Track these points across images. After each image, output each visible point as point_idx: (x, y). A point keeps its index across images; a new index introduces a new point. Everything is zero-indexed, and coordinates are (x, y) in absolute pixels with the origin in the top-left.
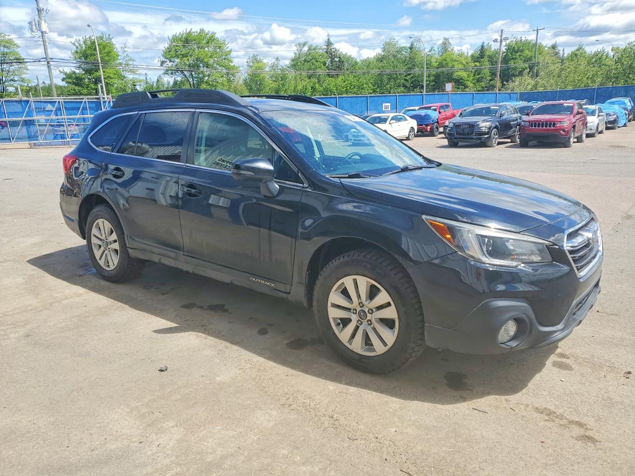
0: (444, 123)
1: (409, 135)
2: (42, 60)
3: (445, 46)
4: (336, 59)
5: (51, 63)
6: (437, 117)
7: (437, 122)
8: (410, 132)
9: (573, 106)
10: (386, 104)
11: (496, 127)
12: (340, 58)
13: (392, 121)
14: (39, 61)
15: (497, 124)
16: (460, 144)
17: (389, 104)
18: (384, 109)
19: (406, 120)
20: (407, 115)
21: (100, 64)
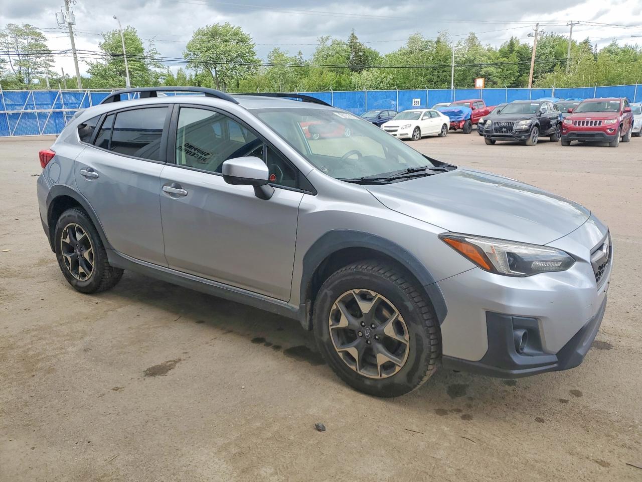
0: (478, 119)
1: (442, 132)
2: (68, 52)
3: (472, 40)
4: (360, 53)
5: (78, 55)
6: (470, 114)
7: (471, 119)
8: (443, 128)
9: (620, 104)
10: (416, 100)
11: (537, 125)
12: (364, 52)
13: (425, 118)
14: (66, 53)
15: (538, 121)
16: (497, 142)
17: (419, 100)
18: (413, 105)
19: (438, 116)
20: (440, 111)
21: (125, 56)
